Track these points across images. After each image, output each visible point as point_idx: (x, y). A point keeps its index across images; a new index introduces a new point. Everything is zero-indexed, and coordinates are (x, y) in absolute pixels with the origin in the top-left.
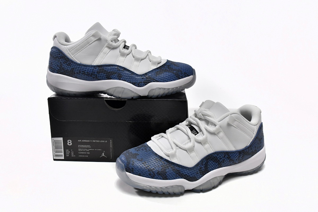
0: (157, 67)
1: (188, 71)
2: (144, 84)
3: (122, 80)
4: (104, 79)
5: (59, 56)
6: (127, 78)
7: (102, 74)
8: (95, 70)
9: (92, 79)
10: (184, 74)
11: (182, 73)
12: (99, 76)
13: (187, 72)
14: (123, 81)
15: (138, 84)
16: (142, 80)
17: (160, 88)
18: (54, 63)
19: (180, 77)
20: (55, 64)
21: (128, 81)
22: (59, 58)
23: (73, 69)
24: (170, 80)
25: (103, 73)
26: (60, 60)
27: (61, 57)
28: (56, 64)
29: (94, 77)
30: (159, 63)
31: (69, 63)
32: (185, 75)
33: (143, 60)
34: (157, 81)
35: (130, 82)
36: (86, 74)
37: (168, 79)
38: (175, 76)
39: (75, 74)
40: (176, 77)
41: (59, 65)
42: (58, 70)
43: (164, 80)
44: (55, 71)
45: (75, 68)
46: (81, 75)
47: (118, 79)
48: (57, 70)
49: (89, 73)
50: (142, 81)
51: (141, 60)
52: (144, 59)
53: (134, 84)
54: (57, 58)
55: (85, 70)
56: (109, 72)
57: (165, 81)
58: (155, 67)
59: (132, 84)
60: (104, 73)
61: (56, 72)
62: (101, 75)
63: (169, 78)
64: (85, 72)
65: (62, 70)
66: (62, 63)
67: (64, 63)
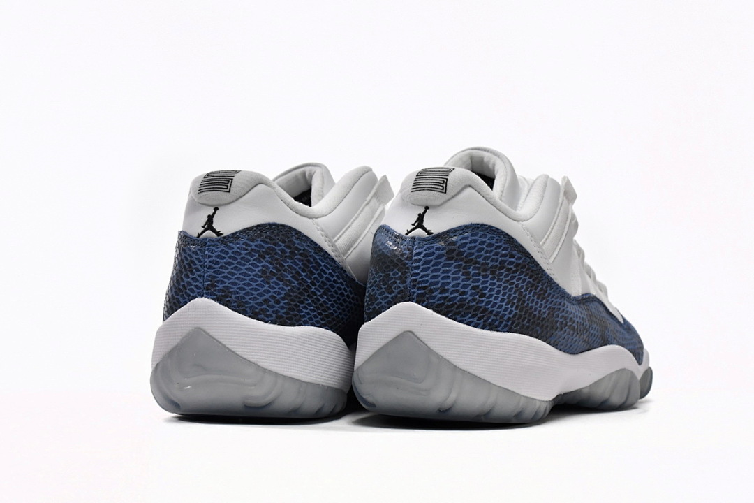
5: (511, 263)
18: (491, 290)
20: (498, 292)
22: (509, 270)
26: (513, 278)
27: (517, 265)
28: (504, 294)
31: (542, 289)
41: (514, 298)
42: (514, 316)
44: (501, 322)
48: (509, 319)
54: (501, 268)
61: (506, 326)
65: (525, 318)
66: (522, 290)
67: (527, 289)
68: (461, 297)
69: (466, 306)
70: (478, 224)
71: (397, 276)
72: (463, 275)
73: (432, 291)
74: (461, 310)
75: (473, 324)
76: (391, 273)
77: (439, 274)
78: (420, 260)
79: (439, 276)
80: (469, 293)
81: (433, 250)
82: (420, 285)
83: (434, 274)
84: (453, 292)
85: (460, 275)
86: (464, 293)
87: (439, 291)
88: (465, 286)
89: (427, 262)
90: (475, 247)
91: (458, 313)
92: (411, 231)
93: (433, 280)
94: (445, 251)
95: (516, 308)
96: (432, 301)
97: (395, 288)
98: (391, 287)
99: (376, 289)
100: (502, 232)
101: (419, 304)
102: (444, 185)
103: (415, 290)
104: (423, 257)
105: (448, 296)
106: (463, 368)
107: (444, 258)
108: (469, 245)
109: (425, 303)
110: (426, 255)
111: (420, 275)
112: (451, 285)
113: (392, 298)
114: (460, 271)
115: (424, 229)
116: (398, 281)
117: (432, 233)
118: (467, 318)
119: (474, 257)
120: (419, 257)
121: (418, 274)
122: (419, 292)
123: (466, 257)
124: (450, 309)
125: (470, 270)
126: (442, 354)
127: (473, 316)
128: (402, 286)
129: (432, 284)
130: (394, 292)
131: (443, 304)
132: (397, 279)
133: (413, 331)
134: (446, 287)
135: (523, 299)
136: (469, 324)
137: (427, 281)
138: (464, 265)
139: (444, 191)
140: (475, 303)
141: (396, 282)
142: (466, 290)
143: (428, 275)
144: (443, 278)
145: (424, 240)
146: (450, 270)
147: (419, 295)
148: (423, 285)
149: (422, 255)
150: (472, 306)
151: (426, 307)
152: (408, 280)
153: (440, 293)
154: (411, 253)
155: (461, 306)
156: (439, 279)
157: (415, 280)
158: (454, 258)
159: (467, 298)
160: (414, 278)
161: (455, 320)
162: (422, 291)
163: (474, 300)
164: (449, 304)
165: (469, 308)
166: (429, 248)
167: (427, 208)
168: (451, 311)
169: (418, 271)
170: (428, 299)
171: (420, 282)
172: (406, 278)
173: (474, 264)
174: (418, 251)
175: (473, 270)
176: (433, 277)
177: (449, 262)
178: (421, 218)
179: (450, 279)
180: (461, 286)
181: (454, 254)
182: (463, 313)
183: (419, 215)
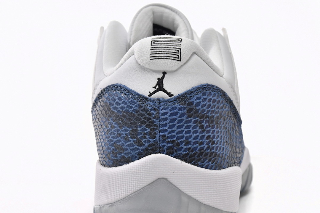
5: (225, 113)
18: (217, 137)
20: (221, 138)
22: (224, 118)
26: (226, 123)
28: (224, 138)
42: (230, 154)
44: (224, 161)
48: (228, 157)
54: (220, 118)
61: (227, 163)
66: (231, 132)
68: (200, 146)
69: (204, 154)
70: (205, 85)
71: (146, 132)
72: (199, 128)
73: (178, 144)
74: (201, 157)
75: (209, 167)
76: (139, 129)
77: (182, 129)
78: (166, 119)
79: (182, 131)
80: (205, 142)
81: (177, 110)
82: (169, 140)
83: (180, 130)
84: (195, 143)
85: (198, 129)
86: (202, 143)
87: (184, 143)
88: (202, 137)
89: (173, 120)
90: (206, 104)
91: (199, 160)
92: (154, 93)
93: (179, 135)
94: (186, 111)
96: (180, 152)
97: (145, 142)
98: (141, 141)
99: (123, 140)
100: (219, 89)
101: (169, 155)
102: (179, 54)
103: (165, 144)
104: (170, 116)
105: (191, 147)
106: (206, 203)
107: (186, 116)
108: (202, 104)
109: (174, 154)
110: (172, 115)
111: (168, 131)
112: (192, 138)
113: (143, 150)
114: (197, 125)
115: (165, 91)
116: (148, 136)
117: (173, 95)
118: (206, 163)
119: (205, 112)
120: (165, 117)
121: (166, 131)
122: (169, 145)
123: (200, 113)
124: (193, 158)
125: (204, 124)
126: (190, 195)
127: (209, 161)
128: (152, 140)
129: (178, 138)
130: (144, 145)
131: (188, 154)
132: (146, 134)
133: (167, 178)
134: (189, 140)
135: (232, 139)
136: (206, 168)
137: (175, 136)
138: (199, 120)
139: (179, 59)
140: (209, 150)
141: (145, 137)
142: (203, 140)
143: (174, 131)
144: (186, 133)
145: (167, 101)
146: (191, 126)
147: (169, 148)
148: (172, 140)
149: (168, 115)
150: (208, 153)
151: (175, 157)
152: (158, 136)
153: (185, 145)
154: (158, 113)
155: (201, 154)
156: (184, 134)
157: (164, 136)
158: (192, 115)
159: (204, 147)
160: (163, 134)
161: (197, 165)
162: (172, 145)
163: (209, 148)
164: (192, 153)
165: (206, 155)
166: (173, 109)
167: (164, 73)
168: (194, 159)
169: (166, 128)
170: (176, 151)
171: (168, 138)
172: (155, 133)
173: (206, 118)
174: (164, 111)
175: (205, 123)
176: (179, 133)
177: (189, 119)
178: (160, 82)
179: (192, 133)
180: (199, 138)
181: (193, 112)
182: (202, 160)
183: (159, 79)
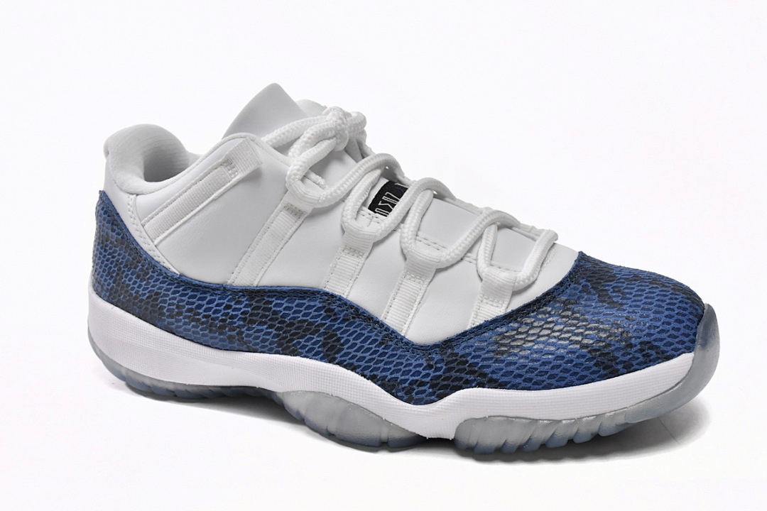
0: (509, 310)
1: (664, 335)
2: (433, 393)
3: (340, 364)
4: (270, 351)
5: (113, 237)
6: (362, 359)
7: (262, 330)
8: (235, 310)
9: (226, 343)
10: (641, 351)
11: (631, 346)
12: (248, 336)
13: (661, 340)
14: (345, 367)
15: (409, 392)
16: (424, 373)
17: (509, 420)
19: (620, 367)
20: (103, 262)
21: (366, 372)
22: (112, 243)
23: (157, 294)
24: (563, 379)
25: (265, 323)
26: (115, 251)
28: (106, 265)
29: (231, 338)
30: (516, 293)
31: (142, 270)
32: (648, 355)
33: (446, 269)
34: (496, 381)
35: (373, 378)
36: (203, 323)
37: (552, 377)
38: (593, 358)
39: (163, 314)
40: (595, 365)
41: (114, 271)
42: (111, 289)
43: (530, 380)
44: (102, 291)
45: (163, 292)
46: (185, 324)
47: (321, 359)
48: (107, 289)
49: (212, 319)
50: (428, 379)
51: (439, 271)
52: (452, 266)
53: (390, 387)
54: (107, 240)
55: (200, 307)
56: (291, 324)
57: (536, 383)
58: (499, 310)
59: (382, 386)
60: (271, 327)
61: (106, 295)
62: (258, 331)
63: (556, 371)
64: (199, 314)
65: (122, 293)
66: (122, 266)
67: (126, 266)
95: (114, 283)
135: (121, 275)
